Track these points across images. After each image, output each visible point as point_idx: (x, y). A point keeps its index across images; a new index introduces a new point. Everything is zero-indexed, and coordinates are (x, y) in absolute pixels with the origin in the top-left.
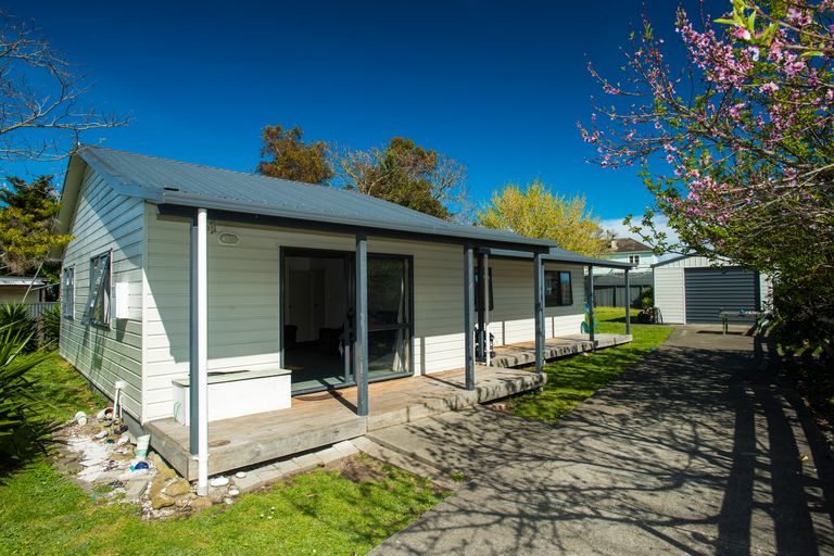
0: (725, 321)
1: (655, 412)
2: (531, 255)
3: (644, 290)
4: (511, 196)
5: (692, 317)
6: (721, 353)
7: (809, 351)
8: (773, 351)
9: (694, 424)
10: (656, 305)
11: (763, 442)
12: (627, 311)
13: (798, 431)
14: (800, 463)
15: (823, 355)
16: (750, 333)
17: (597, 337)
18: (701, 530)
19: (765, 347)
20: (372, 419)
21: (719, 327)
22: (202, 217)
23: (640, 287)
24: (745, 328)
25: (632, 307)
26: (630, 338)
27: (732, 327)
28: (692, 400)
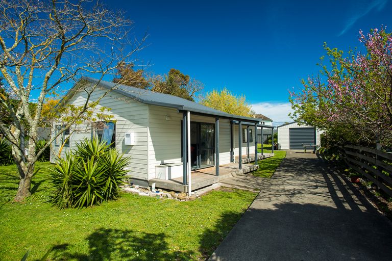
0: (305, 148)
1: (301, 175)
2: (254, 124)
3: (269, 136)
4: (214, 95)
5: (292, 147)
6: (308, 159)
7: (335, 158)
8: (324, 158)
9: (314, 177)
10: (278, 143)
11: (332, 180)
12: (262, 146)
13: (339, 177)
14: (342, 183)
15: (339, 159)
16: (314, 153)
17: (264, 154)
18: (328, 194)
19: (321, 157)
20: (220, 177)
21: (303, 151)
22: (189, 113)
23: (267, 135)
24: (312, 151)
25: (264, 143)
26: (273, 155)
27: (307, 151)
28: (309, 171)
